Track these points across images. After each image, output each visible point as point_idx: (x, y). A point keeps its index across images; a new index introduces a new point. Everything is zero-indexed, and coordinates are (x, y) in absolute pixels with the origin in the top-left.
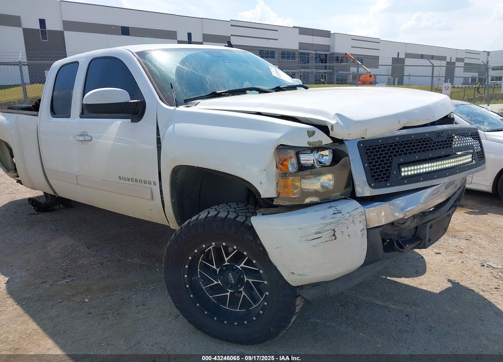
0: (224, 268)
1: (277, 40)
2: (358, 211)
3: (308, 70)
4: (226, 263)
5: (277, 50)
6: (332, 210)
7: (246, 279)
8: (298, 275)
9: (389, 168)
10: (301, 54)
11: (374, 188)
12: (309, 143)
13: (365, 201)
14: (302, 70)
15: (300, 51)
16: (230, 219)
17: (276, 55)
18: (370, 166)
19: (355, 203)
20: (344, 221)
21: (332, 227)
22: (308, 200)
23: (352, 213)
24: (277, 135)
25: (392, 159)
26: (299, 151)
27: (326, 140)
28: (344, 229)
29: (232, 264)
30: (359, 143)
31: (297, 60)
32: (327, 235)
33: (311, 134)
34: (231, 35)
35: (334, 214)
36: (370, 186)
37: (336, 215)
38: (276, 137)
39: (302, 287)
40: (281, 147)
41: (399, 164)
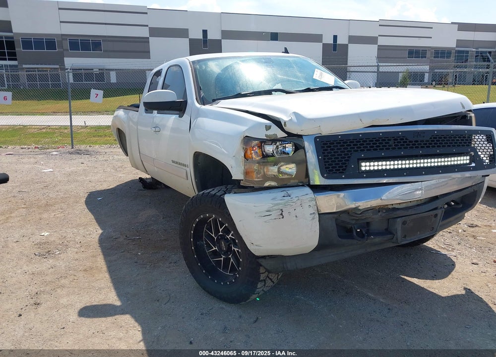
0: (220, 237)
1: (431, 38)
2: (308, 196)
3: (465, 70)
4: (221, 233)
5: (430, 49)
6: (283, 194)
7: (233, 248)
8: (256, 245)
9: (347, 162)
10: (459, 52)
11: (326, 178)
12: (266, 136)
13: (317, 189)
14: (458, 70)
15: (457, 49)
16: (218, 196)
17: (428, 54)
18: (324, 159)
19: (308, 190)
20: (291, 204)
21: (280, 207)
22: (267, 184)
23: (300, 198)
24: (243, 128)
25: (351, 154)
26: (262, 142)
27: (281, 134)
28: (292, 210)
29: (225, 234)
30: (316, 138)
31: (452, 58)
32: (276, 214)
33: (268, 128)
34: (379, 36)
35: (284, 196)
36: (323, 176)
37: (285, 198)
38: (242, 129)
39: (264, 257)
40: (247, 138)
41: (358, 159)
